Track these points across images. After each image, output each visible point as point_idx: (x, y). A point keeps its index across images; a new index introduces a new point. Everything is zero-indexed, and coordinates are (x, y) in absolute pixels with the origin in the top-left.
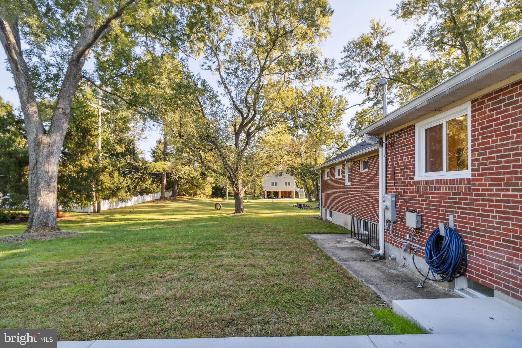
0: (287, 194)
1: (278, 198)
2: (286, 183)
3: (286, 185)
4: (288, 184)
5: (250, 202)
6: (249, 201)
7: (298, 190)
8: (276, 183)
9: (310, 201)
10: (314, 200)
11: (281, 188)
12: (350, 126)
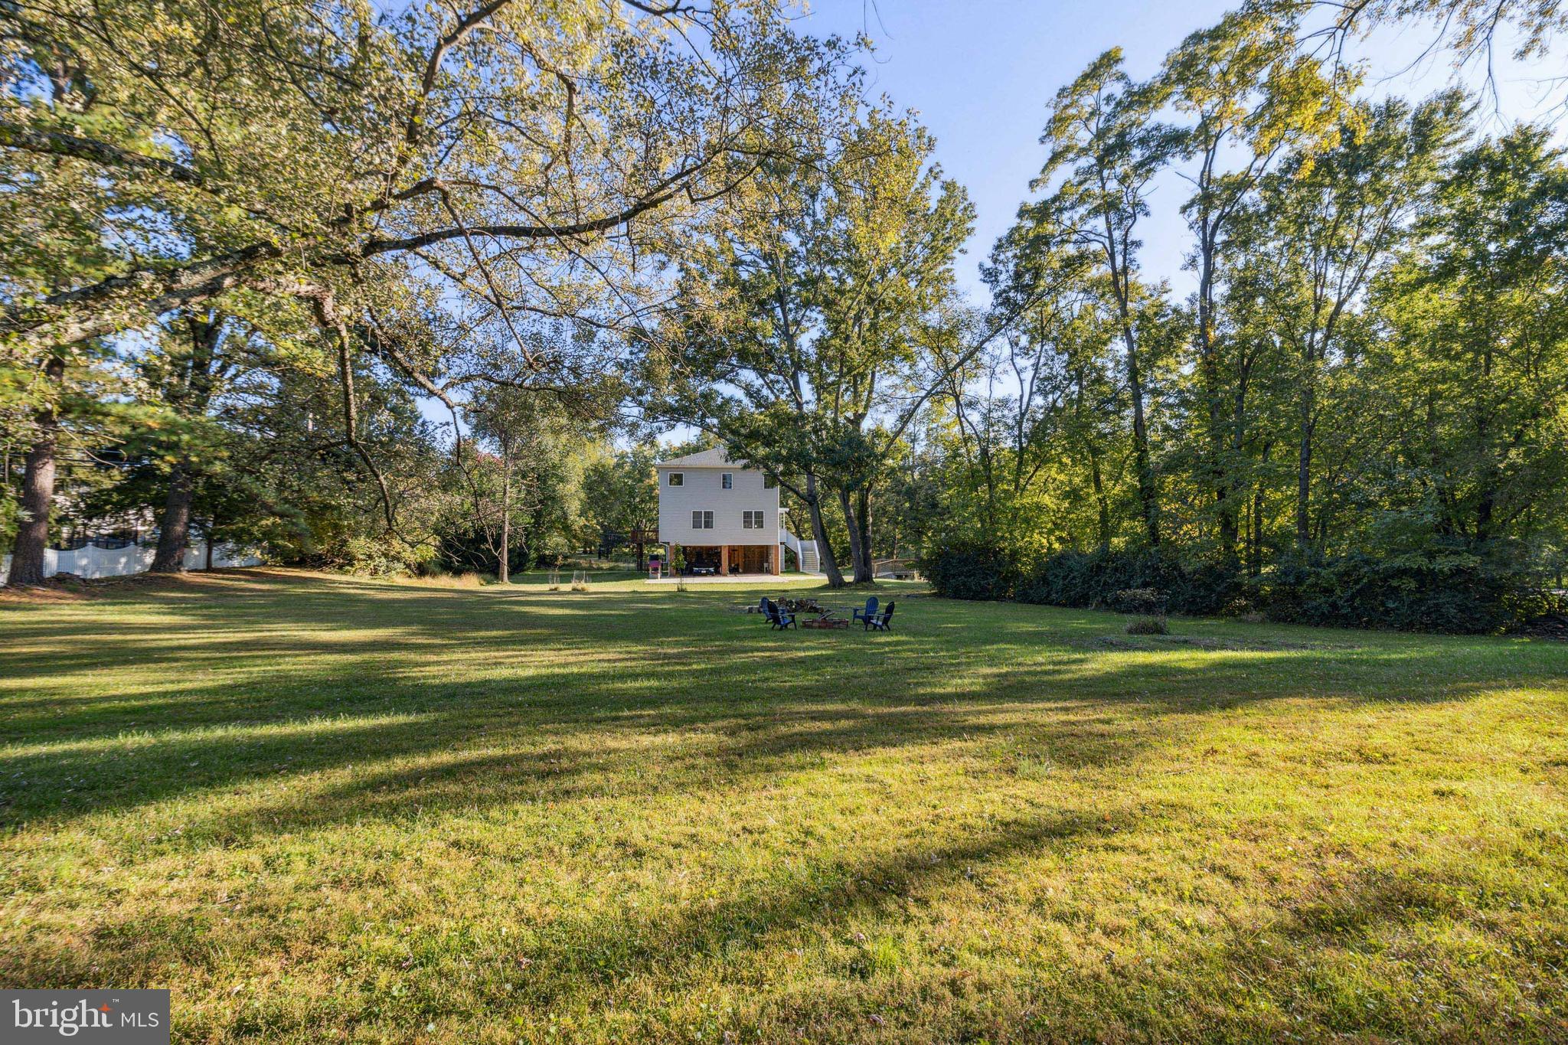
0: (753, 560)
1: (717, 573)
2: (747, 515)
3: (747, 523)
4: (753, 519)
5: (582, 591)
6: (582, 585)
7: (797, 545)
8: (709, 515)
9: (836, 583)
10: (849, 578)
11: (727, 534)
12: (990, 276)
